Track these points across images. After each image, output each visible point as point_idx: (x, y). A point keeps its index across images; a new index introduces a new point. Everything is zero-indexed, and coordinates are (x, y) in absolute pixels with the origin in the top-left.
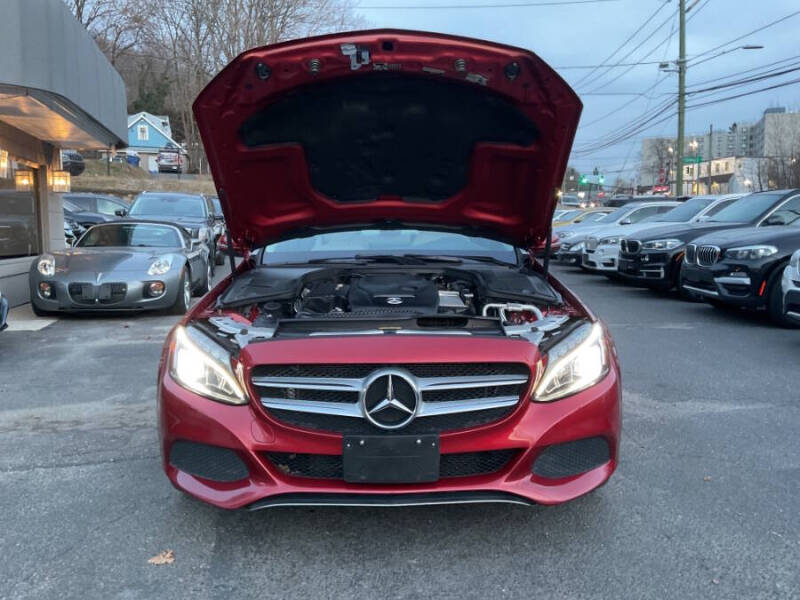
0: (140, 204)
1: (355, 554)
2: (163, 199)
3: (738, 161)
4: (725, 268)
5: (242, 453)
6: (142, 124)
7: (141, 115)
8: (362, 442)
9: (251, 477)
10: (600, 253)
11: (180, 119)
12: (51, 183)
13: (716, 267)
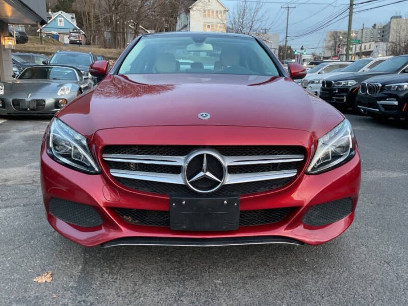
0: (56, 58)
1: (178, 275)
2: (69, 55)
3: (376, 44)
4: (384, 96)
5: (97, 208)
6: (60, 17)
7: (60, 13)
8: (184, 202)
9: (103, 224)
10: (309, 89)
11: (81, 15)
12: (4, 44)
13: (378, 95)
